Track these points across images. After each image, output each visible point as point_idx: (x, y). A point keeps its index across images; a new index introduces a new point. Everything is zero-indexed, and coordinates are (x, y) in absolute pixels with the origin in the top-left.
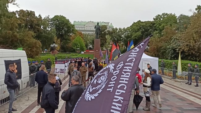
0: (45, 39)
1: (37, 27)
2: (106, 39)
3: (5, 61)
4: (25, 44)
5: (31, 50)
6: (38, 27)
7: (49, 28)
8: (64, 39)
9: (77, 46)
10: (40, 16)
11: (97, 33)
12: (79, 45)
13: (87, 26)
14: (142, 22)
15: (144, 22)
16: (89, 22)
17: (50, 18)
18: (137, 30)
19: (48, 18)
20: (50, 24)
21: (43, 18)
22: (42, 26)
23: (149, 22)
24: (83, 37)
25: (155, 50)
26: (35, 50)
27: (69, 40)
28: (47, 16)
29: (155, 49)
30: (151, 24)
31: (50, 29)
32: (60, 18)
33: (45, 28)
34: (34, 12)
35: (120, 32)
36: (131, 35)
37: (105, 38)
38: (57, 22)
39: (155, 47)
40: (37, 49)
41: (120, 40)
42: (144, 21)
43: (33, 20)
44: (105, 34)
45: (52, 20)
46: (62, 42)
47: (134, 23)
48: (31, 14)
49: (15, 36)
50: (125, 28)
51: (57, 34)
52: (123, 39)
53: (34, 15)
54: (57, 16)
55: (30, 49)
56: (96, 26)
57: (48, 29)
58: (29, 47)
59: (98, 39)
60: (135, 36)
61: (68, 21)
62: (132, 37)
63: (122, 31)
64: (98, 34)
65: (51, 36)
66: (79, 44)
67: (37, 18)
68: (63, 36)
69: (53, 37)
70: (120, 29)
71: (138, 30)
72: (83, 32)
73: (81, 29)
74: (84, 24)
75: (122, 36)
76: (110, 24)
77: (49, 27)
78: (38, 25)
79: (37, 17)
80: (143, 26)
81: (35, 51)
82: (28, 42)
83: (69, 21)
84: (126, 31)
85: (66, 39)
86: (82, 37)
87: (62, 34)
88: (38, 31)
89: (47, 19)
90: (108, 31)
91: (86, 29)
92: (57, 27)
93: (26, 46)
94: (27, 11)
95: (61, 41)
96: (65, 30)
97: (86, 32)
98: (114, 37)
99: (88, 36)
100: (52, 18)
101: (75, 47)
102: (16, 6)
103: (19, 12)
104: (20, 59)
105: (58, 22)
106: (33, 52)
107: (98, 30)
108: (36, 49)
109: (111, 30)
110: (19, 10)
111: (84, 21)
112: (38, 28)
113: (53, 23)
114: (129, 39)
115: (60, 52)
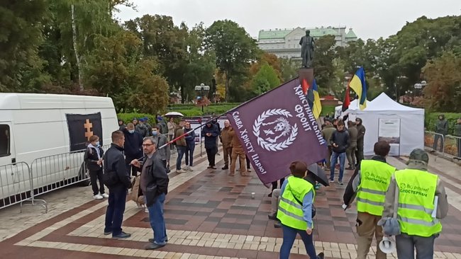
0: (193, 74)
1: (177, 49)
2: (333, 69)
3: (68, 116)
4: (139, 86)
5: (149, 97)
6: (180, 50)
7: (201, 50)
8: (234, 73)
9: (262, 87)
10: (183, 24)
11: (305, 56)
12: (267, 86)
13: (289, 41)
14: (431, 21)
15: (436, 20)
16: (294, 30)
17: (204, 28)
18: (414, 42)
19: (201, 28)
20: (205, 41)
21: (190, 29)
22: (188, 47)
23: (451, 17)
24: (279, 66)
25: (440, 91)
26: (157, 98)
27: (245, 74)
28: (198, 24)
29: (440, 88)
30: (456, 23)
31: (203, 52)
32: (225, 26)
33: (194, 50)
34: (171, 18)
35: (370, 48)
36: (399, 56)
37: (331, 66)
38: (219, 35)
39: (442, 83)
40: (160, 96)
41: (371, 70)
42: (437, 18)
43: (168, 35)
44: (330, 57)
45: (210, 31)
46: (230, 81)
47: (408, 23)
48: (165, 22)
49: (120, 71)
50: (384, 39)
51: (218, 61)
52: (377, 67)
53: (171, 23)
54: (219, 21)
55: (146, 95)
56: (302, 38)
57: (199, 52)
58: (145, 92)
59: (308, 68)
60: (409, 58)
61: (242, 31)
62: (401, 60)
63: (377, 45)
64: (309, 57)
65: (207, 68)
66: (268, 83)
67: (178, 30)
68: (233, 66)
69: (211, 68)
70: (370, 41)
71: (417, 41)
72: (278, 56)
73: (275, 47)
74: (284, 36)
75: (376, 58)
76: (347, 31)
77: (203, 48)
78: (180, 44)
79: (177, 28)
80: (432, 30)
81: (156, 100)
82: (144, 82)
83: (244, 32)
84: (385, 47)
85: (238, 74)
86: (275, 67)
87: (229, 61)
88: (180, 57)
89: (199, 31)
90: (337, 49)
91: (286, 47)
92: (219, 48)
93: (140, 89)
94: (158, 16)
95: (228, 78)
96: (236, 53)
97: (286, 54)
98: (355, 61)
99: (290, 63)
100: (208, 27)
101: (258, 89)
102: (131, 8)
103: (142, 19)
104: (99, 113)
105: (221, 37)
106: (152, 100)
107: (308, 47)
108: (158, 96)
109: (345, 45)
110: (141, 17)
111: (283, 29)
112: (179, 53)
113: (211, 38)
114: (394, 65)
115: (226, 103)
